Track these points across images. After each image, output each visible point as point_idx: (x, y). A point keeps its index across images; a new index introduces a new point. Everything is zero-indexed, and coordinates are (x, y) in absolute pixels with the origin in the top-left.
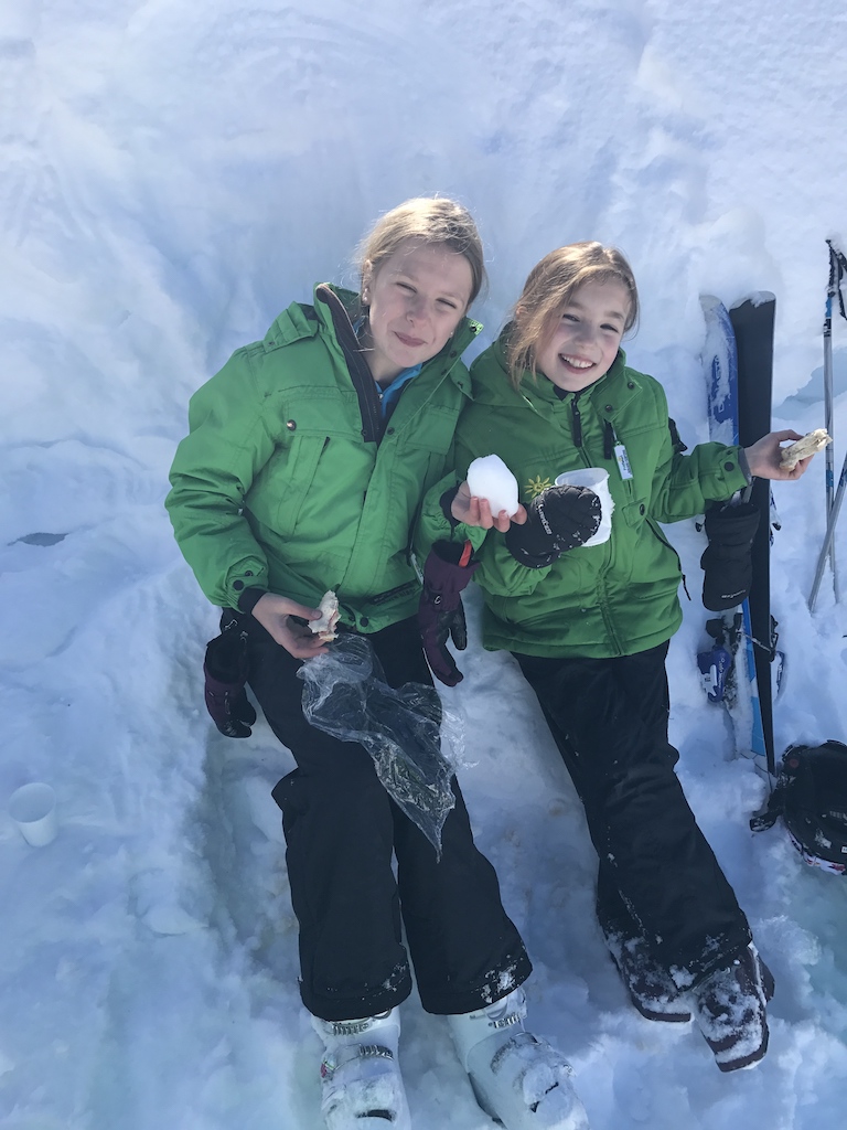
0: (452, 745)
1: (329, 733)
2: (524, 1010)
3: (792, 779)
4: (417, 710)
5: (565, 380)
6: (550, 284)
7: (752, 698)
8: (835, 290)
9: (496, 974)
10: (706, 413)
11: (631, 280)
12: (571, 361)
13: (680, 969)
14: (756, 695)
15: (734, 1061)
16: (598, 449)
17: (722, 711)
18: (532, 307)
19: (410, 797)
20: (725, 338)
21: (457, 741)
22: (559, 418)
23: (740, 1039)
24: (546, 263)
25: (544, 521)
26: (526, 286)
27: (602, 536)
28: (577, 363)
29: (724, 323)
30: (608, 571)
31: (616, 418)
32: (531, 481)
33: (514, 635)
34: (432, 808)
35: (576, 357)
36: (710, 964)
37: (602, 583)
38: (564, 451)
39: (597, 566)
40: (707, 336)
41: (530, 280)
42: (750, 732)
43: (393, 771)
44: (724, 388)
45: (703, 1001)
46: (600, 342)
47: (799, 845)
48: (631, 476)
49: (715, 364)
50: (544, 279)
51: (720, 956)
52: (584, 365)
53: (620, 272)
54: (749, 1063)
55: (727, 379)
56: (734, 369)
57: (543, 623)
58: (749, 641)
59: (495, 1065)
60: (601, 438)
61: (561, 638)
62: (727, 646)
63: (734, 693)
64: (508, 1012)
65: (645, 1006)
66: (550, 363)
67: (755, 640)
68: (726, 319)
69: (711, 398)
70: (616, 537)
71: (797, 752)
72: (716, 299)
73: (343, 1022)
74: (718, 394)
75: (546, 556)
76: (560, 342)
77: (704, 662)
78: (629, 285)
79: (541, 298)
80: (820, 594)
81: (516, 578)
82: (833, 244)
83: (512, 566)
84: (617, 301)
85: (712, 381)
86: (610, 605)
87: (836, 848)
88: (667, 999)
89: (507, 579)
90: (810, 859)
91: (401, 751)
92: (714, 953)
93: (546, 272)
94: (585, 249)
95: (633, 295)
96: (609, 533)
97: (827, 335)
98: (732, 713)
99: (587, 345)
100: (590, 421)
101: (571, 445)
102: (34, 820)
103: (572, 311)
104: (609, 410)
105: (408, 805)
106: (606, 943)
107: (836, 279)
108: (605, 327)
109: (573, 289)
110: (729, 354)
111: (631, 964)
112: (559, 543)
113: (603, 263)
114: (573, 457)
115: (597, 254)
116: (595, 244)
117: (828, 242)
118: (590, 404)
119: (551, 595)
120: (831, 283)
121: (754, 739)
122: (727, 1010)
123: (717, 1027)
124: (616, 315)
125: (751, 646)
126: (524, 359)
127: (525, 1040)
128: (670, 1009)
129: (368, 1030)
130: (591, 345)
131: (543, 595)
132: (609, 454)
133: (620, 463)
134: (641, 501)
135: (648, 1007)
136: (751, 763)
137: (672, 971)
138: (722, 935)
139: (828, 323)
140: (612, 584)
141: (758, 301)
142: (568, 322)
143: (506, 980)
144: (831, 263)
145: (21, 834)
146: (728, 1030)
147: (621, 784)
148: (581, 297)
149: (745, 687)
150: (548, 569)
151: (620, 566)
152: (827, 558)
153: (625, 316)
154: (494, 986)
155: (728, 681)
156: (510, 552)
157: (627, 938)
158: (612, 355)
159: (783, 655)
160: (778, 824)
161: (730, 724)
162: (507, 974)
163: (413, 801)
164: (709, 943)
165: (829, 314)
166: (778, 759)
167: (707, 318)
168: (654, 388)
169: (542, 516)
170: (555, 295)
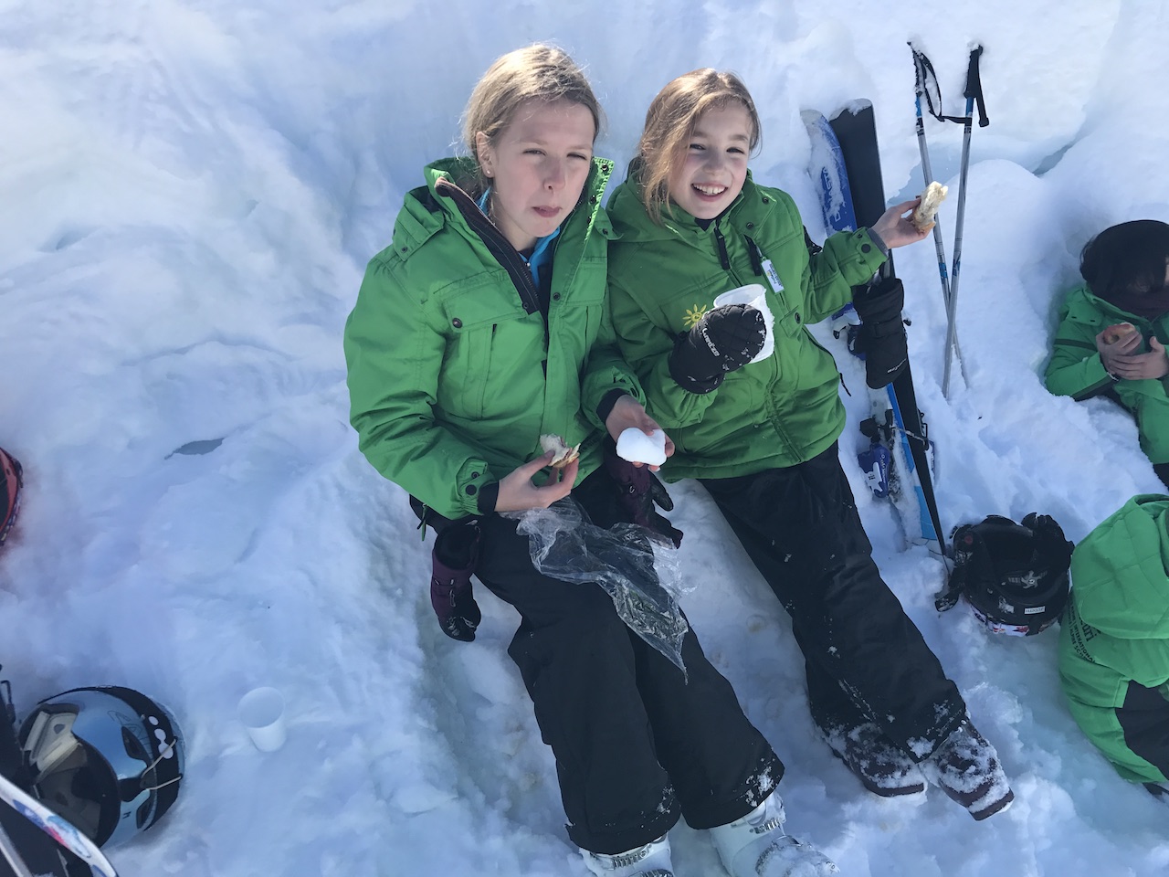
0: (670, 573)
1: (562, 579)
2: (783, 815)
3: (969, 555)
4: (632, 545)
5: (700, 209)
6: (673, 117)
7: (915, 487)
8: (922, 90)
9: (756, 778)
10: (823, 225)
11: (749, 102)
12: (704, 189)
13: (917, 740)
14: (918, 484)
15: (990, 806)
16: (746, 269)
17: (889, 505)
18: (658, 142)
19: (648, 628)
20: (830, 149)
21: (674, 569)
22: (705, 244)
23: (992, 784)
24: (665, 97)
25: (711, 345)
26: (647, 125)
27: (767, 351)
28: (710, 191)
29: (827, 134)
30: (776, 384)
31: (757, 235)
32: (689, 312)
33: (696, 462)
34: (668, 634)
35: (709, 184)
36: (945, 728)
37: (770, 397)
38: (713, 277)
39: (766, 381)
40: (812, 149)
41: (650, 116)
42: (918, 521)
43: (628, 605)
44: (838, 197)
45: (944, 761)
46: (729, 165)
47: (983, 616)
48: (782, 288)
49: (824, 175)
50: (666, 113)
51: (951, 719)
52: (717, 191)
53: (738, 94)
54: (1004, 805)
55: (839, 188)
56: (845, 177)
57: (721, 446)
58: (903, 434)
59: (760, 868)
60: (747, 256)
61: (743, 456)
62: (883, 442)
63: (898, 485)
64: (768, 817)
65: (880, 785)
66: (684, 194)
67: (909, 433)
68: (829, 130)
69: (826, 209)
70: (779, 351)
71: (962, 532)
72: (816, 112)
73: (620, 855)
74: (832, 205)
75: (714, 379)
76: (692, 172)
77: (865, 463)
78: (748, 106)
79: (665, 133)
80: (951, 382)
81: (686, 407)
82: (914, 45)
83: (680, 395)
84: (738, 123)
85: (823, 193)
86: (780, 417)
87: (1020, 610)
88: (900, 773)
89: (677, 409)
90: (996, 627)
91: (631, 585)
92: (945, 719)
93: (665, 106)
94: (700, 77)
95: (753, 115)
96: (773, 346)
97: (921, 133)
98: (898, 505)
99: (717, 171)
100: (733, 243)
101: (719, 270)
102: (267, 725)
103: (697, 141)
104: (751, 227)
105: (647, 635)
106: (827, 740)
107: (921, 78)
108: (731, 150)
109: (696, 118)
110: (837, 164)
111: (858, 751)
112: (728, 363)
113: (721, 89)
114: (724, 282)
115: (712, 81)
116: (709, 71)
117: (909, 44)
118: (730, 225)
119: (726, 418)
120: (917, 84)
121: (923, 526)
122: (972, 762)
123: (969, 779)
124: (741, 137)
125: (905, 438)
126: (657, 196)
127: (786, 843)
128: (905, 782)
129: (645, 857)
130: (722, 170)
131: (717, 421)
132: (758, 272)
133: (769, 277)
134: (795, 310)
135: (884, 785)
136: (924, 549)
137: (911, 744)
138: (946, 701)
139: (920, 122)
140: (779, 396)
141: (855, 109)
142: (695, 151)
143: (765, 783)
144: (915, 64)
145: (252, 743)
146: (979, 780)
147: (838, 575)
148: (703, 126)
149: (907, 479)
150: (715, 393)
151: (787, 377)
152: (953, 346)
153: (749, 138)
154: (756, 790)
155: (891, 476)
156: (677, 382)
157: (850, 729)
158: (741, 177)
159: (932, 443)
160: (960, 601)
161: (897, 516)
162: (765, 776)
163: (650, 631)
164: (938, 710)
165: (919, 113)
166: (948, 542)
167: (810, 132)
168: (784, 198)
169: (708, 340)
170: (680, 127)
